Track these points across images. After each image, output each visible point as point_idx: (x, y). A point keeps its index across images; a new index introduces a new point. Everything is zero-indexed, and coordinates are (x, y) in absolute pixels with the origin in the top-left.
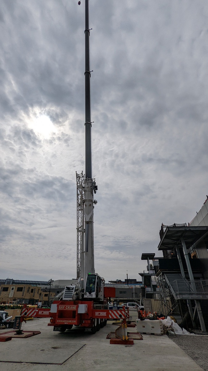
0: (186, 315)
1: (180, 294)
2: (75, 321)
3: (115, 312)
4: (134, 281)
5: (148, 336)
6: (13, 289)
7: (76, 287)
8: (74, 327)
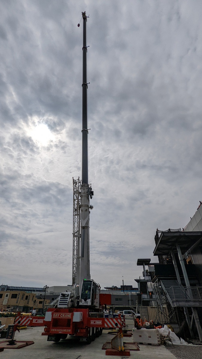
0: (183, 324)
1: (177, 301)
2: (70, 331)
3: (110, 320)
4: (130, 288)
5: (144, 346)
6: (7, 296)
7: (71, 294)
8: (68, 336)
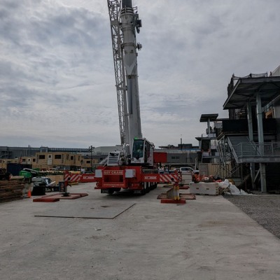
3: (166, 176)
5: (201, 196)
6: (50, 156)
7: (121, 153)
8: (122, 190)
